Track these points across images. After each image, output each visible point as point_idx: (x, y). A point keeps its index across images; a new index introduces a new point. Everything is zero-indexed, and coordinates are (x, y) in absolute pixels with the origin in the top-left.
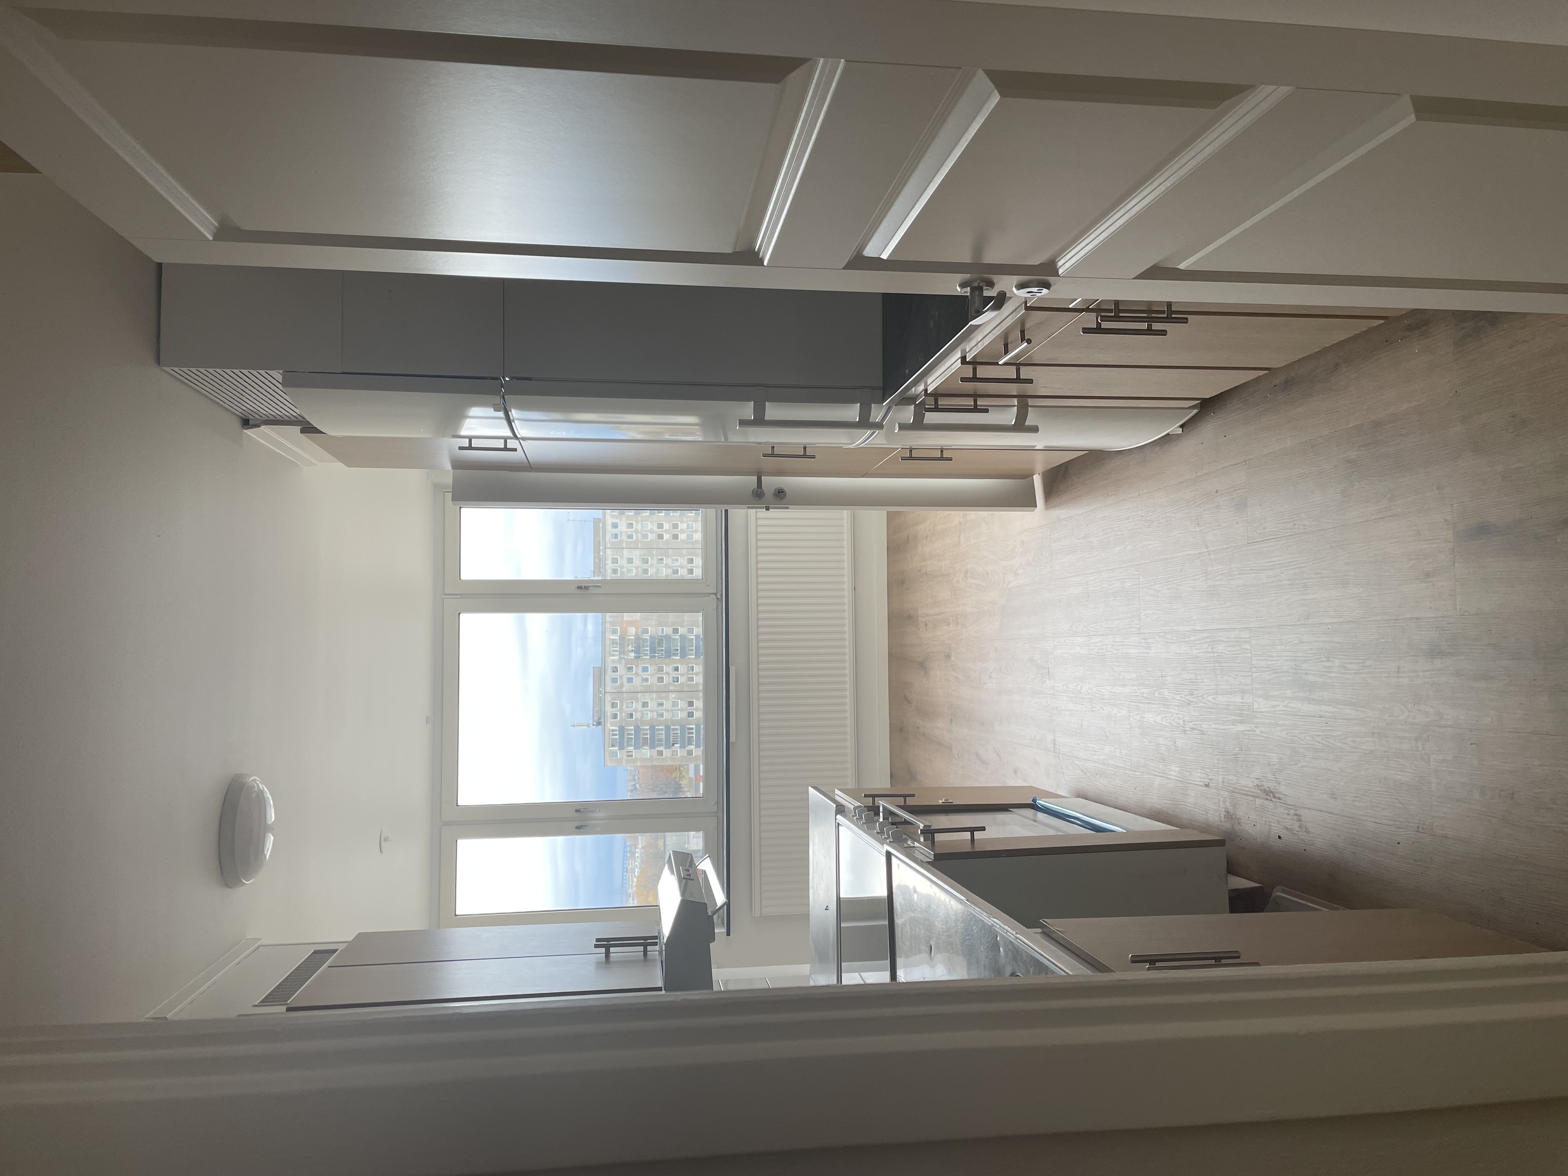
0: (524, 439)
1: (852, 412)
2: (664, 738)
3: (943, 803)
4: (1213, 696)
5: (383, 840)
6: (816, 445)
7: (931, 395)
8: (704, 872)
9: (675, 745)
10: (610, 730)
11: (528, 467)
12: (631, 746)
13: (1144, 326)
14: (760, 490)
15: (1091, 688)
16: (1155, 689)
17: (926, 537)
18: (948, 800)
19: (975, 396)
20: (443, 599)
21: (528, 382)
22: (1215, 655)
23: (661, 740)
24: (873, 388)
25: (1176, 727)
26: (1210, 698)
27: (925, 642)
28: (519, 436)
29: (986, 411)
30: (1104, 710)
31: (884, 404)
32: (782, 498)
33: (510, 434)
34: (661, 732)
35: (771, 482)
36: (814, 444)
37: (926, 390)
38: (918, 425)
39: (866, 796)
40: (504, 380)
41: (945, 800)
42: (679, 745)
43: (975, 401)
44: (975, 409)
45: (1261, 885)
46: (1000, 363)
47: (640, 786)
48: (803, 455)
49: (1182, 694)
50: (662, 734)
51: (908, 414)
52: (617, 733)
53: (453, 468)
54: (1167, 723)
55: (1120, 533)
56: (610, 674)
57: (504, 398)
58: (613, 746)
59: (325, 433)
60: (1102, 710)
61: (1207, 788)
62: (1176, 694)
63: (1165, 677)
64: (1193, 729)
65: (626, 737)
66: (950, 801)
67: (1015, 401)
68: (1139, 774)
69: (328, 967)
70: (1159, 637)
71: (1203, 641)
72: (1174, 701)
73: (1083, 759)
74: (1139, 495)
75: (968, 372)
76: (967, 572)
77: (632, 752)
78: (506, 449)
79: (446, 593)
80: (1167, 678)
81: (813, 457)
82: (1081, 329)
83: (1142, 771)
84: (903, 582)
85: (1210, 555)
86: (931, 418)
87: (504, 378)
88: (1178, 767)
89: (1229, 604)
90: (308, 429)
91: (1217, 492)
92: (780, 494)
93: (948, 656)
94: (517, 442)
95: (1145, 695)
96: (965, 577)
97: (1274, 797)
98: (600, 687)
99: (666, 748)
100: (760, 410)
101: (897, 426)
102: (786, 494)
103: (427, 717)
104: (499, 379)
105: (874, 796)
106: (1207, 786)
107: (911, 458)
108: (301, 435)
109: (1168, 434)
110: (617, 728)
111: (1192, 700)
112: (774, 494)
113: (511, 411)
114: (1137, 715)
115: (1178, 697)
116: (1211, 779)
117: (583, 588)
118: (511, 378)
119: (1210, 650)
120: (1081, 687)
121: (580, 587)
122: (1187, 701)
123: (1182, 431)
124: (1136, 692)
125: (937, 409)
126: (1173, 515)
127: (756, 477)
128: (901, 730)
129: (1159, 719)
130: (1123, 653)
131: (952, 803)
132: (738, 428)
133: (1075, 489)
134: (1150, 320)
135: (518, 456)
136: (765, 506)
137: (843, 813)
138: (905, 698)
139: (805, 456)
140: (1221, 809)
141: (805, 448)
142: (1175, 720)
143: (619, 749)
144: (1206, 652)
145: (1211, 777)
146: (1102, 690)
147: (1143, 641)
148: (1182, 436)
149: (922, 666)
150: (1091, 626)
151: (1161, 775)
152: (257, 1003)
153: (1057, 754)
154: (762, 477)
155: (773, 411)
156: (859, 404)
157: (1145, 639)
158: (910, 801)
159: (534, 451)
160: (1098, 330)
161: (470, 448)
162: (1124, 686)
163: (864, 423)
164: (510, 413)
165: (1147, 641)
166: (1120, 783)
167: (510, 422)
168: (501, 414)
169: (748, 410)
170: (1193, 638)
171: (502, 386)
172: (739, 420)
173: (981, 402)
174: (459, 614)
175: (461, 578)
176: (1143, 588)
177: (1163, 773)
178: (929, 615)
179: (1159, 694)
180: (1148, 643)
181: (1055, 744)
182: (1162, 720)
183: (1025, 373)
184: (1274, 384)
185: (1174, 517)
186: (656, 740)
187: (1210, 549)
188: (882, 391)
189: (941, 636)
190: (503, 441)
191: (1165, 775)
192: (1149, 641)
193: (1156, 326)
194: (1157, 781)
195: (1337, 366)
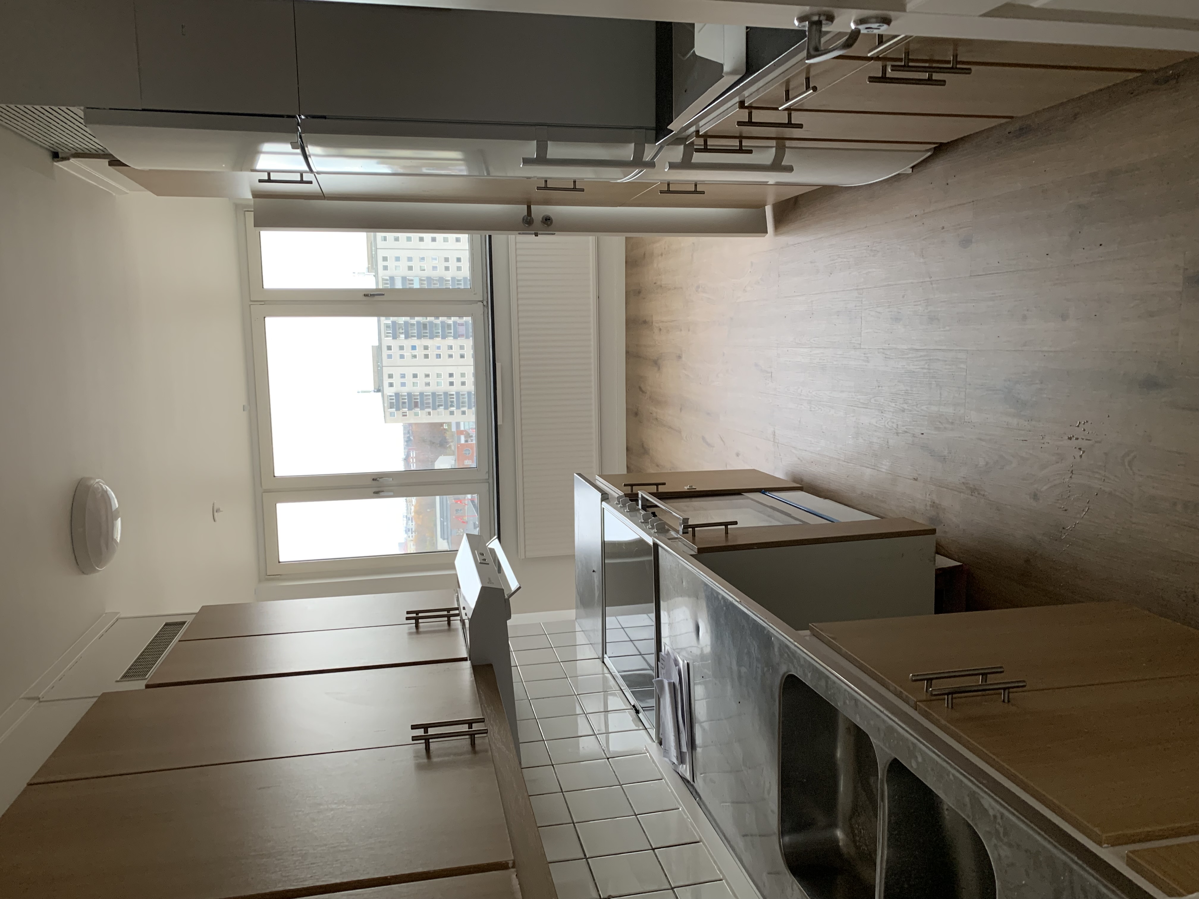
0: (319, 173)
1: (628, 152)
2: (431, 402)
3: (688, 489)
4: (926, 406)
5: (215, 511)
6: (585, 180)
7: (701, 136)
8: (492, 551)
9: (440, 407)
10: (388, 396)
11: (322, 196)
12: (405, 408)
13: (926, 76)
14: (529, 218)
15: (811, 392)
16: (871, 396)
17: (662, 255)
18: (692, 486)
19: (741, 138)
20: (250, 305)
21: (324, 120)
22: (932, 371)
23: (429, 403)
24: (647, 129)
25: (890, 429)
26: (924, 408)
27: (659, 344)
28: (314, 170)
29: (750, 152)
30: (822, 410)
31: (657, 144)
32: (548, 225)
33: (306, 169)
34: (429, 397)
35: (539, 211)
36: (583, 179)
37: (697, 132)
38: (686, 164)
39: (625, 485)
40: (300, 118)
41: (689, 487)
42: (443, 407)
43: (741, 142)
44: (741, 150)
45: (961, 564)
46: (780, 109)
47: (414, 437)
48: (574, 188)
49: (897, 402)
50: (429, 399)
51: (677, 153)
52: (394, 398)
53: (253, 198)
54: (882, 426)
55: (845, 260)
56: (385, 352)
57: (301, 137)
58: (391, 408)
59: (127, 166)
60: (820, 410)
61: (915, 481)
62: (891, 402)
63: (882, 387)
64: (906, 432)
65: (401, 401)
66: (694, 487)
67: (773, 143)
68: (852, 465)
69: (179, 641)
70: (879, 353)
71: (921, 358)
72: (890, 407)
73: (800, 449)
74: (866, 227)
75: (744, 116)
76: (698, 287)
77: (406, 412)
78: (302, 182)
79: (252, 299)
80: (883, 388)
81: (583, 190)
82: (868, 78)
83: (854, 463)
84: (639, 292)
85: (932, 284)
86: (698, 157)
87: (299, 116)
88: (889, 462)
89: (947, 328)
90: (115, 163)
91: (943, 228)
92: (547, 220)
93: (680, 357)
94: (313, 175)
95: (861, 401)
96: (697, 291)
97: (979, 494)
98: (378, 362)
99: (433, 409)
100: (542, 149)
101: (667, 165)
102: (552, 221)
103: (244, 406)
104: (295, 117)
105: (632, 485)
106: (915, 479)
107: (669, 191)
108: (109, 167)
109: (899, 174)
110: (394, 394)
111: (906, 407)
112: (542, 222)
113: (307, 147)
114: (853, 416)
115: (893, 405)
116: (920, 475)
117: (369, 295)
118: (306, 116)
119: (926, 366)
120: (802, 391)
121: (366, 295)
122: (902, 409)
123: (912, 171)
124: (854, 398)
125: (706, 150)
126: (899, 247)
127: (526, 206)
128: (636, 414)
129: (873, 421)
130: (842, 364)
131: (695, 489)
132: (521, 166)
133: (804, 218)
134: (931, 70)
135: (313, 188)
136: (534, 232)
137: (607, 500)
138: (640, 388)
139: (575, 189)
140: (927, 499)
141: (575, 182)
142: (889, 424)
143: (396, 410)
144: (922, 368)
145: (920, 473)
146: (821, 394)
147: (863, 355)
148: (911, 176)
149: (656, 363)
150: (813, 339)
151: (873, 467)
152: (118, 679)
153: (776, 444)
154: (532, 206)
155: (554, 150)
156: (633, 145)
157: (865, 354)
158: (662, 489)
159: (329, 184)
160: (883, 79)
161: (269, 180)
162: (842, 392)
163: (638, 162)
164: (306, 148)
165: (866, 355)
166: (834, 471)
167: (306, 157)
168: (299, 151)
169: (531, 149)
170: (910, 355)
171: (298, 124)
172: (523, 158)
173: (745, 143)
174: (264, 318)
175: (264, 287)
176: (866, 309)
177: (874, 466)
178: (663, 322)
179: (875, 401)
180: (867, 357)
181: (774, 435)
182: (877, 423)
183: (797, 118)
184: (1008, 130)
185: (900, 249)
186: (424, 404)
187: (933, 279)
188: (654, 132)
189: (673, 340)
190: (299, 174)
191: (876, 468)
192: (868, 355)
193: (935, 76)
194: (868, 472)
195: (1075, 116)
